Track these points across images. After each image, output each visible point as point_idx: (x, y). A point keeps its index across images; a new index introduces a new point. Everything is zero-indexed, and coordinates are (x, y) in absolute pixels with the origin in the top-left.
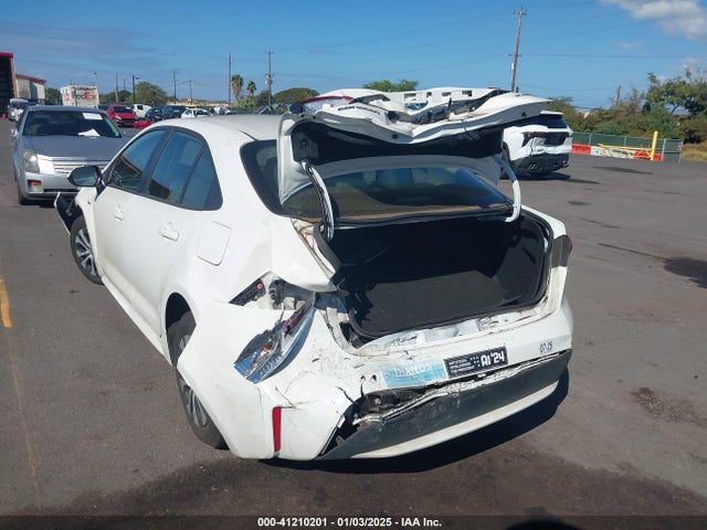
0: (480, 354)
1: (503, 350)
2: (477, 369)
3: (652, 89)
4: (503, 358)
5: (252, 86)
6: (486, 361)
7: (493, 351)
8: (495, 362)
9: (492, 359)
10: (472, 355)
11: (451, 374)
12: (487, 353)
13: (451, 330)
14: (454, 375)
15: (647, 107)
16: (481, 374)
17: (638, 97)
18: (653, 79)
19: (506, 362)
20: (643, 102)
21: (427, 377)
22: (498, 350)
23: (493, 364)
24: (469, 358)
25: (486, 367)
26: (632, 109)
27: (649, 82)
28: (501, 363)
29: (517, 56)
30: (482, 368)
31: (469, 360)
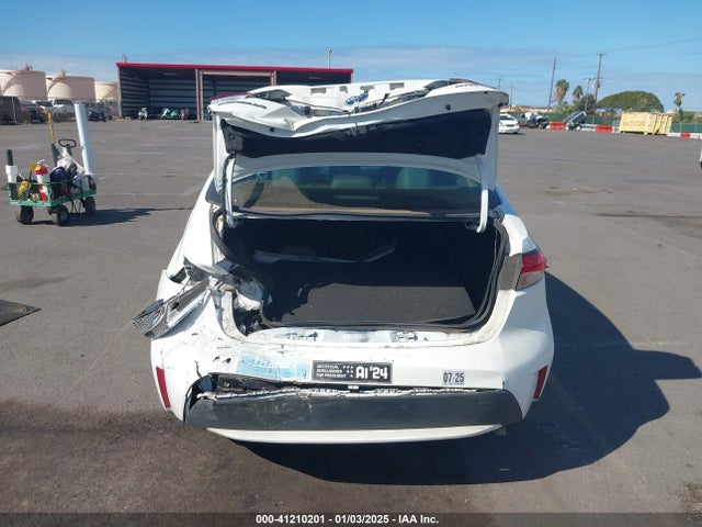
0: (356, 365)
1: (387, 366)
2: (348, 379)
4: (385, 375)
5: (579, 91)
6: (362, 373)
7: (374, 365)
8: (374, 377)
9: (370, 373)
10: (346, 364)
11: (314, 376)
12: (366, 365)
13: (357, 336)
14: (319, 378)
16: (354, 385)
19: (389, 380)
21: (288, 373)
22: (381, 366)
23: (370, 378)
24: (341, 365)
25: (360, 379)
28: (381, 379)
30: (354, 379)
31: (340, 367)
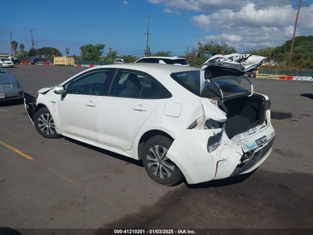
1: (265, 136)
3: (200, 48)
5: (22, 46)
10: (260, 139)
11: (258, 145)
12: (263, 138)
13: (248, 133)
15: (199, 55)
16: (263, 144)
17: (195, 50)
18: (200, 44)
19: (266, 140)
20: (197, 53)
21: (253, 146)
26: (193, 56)
27: (199, 46)
29: (148, 34)
